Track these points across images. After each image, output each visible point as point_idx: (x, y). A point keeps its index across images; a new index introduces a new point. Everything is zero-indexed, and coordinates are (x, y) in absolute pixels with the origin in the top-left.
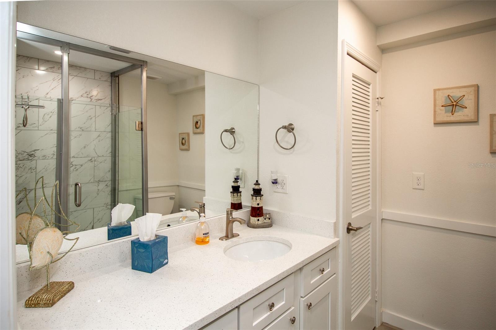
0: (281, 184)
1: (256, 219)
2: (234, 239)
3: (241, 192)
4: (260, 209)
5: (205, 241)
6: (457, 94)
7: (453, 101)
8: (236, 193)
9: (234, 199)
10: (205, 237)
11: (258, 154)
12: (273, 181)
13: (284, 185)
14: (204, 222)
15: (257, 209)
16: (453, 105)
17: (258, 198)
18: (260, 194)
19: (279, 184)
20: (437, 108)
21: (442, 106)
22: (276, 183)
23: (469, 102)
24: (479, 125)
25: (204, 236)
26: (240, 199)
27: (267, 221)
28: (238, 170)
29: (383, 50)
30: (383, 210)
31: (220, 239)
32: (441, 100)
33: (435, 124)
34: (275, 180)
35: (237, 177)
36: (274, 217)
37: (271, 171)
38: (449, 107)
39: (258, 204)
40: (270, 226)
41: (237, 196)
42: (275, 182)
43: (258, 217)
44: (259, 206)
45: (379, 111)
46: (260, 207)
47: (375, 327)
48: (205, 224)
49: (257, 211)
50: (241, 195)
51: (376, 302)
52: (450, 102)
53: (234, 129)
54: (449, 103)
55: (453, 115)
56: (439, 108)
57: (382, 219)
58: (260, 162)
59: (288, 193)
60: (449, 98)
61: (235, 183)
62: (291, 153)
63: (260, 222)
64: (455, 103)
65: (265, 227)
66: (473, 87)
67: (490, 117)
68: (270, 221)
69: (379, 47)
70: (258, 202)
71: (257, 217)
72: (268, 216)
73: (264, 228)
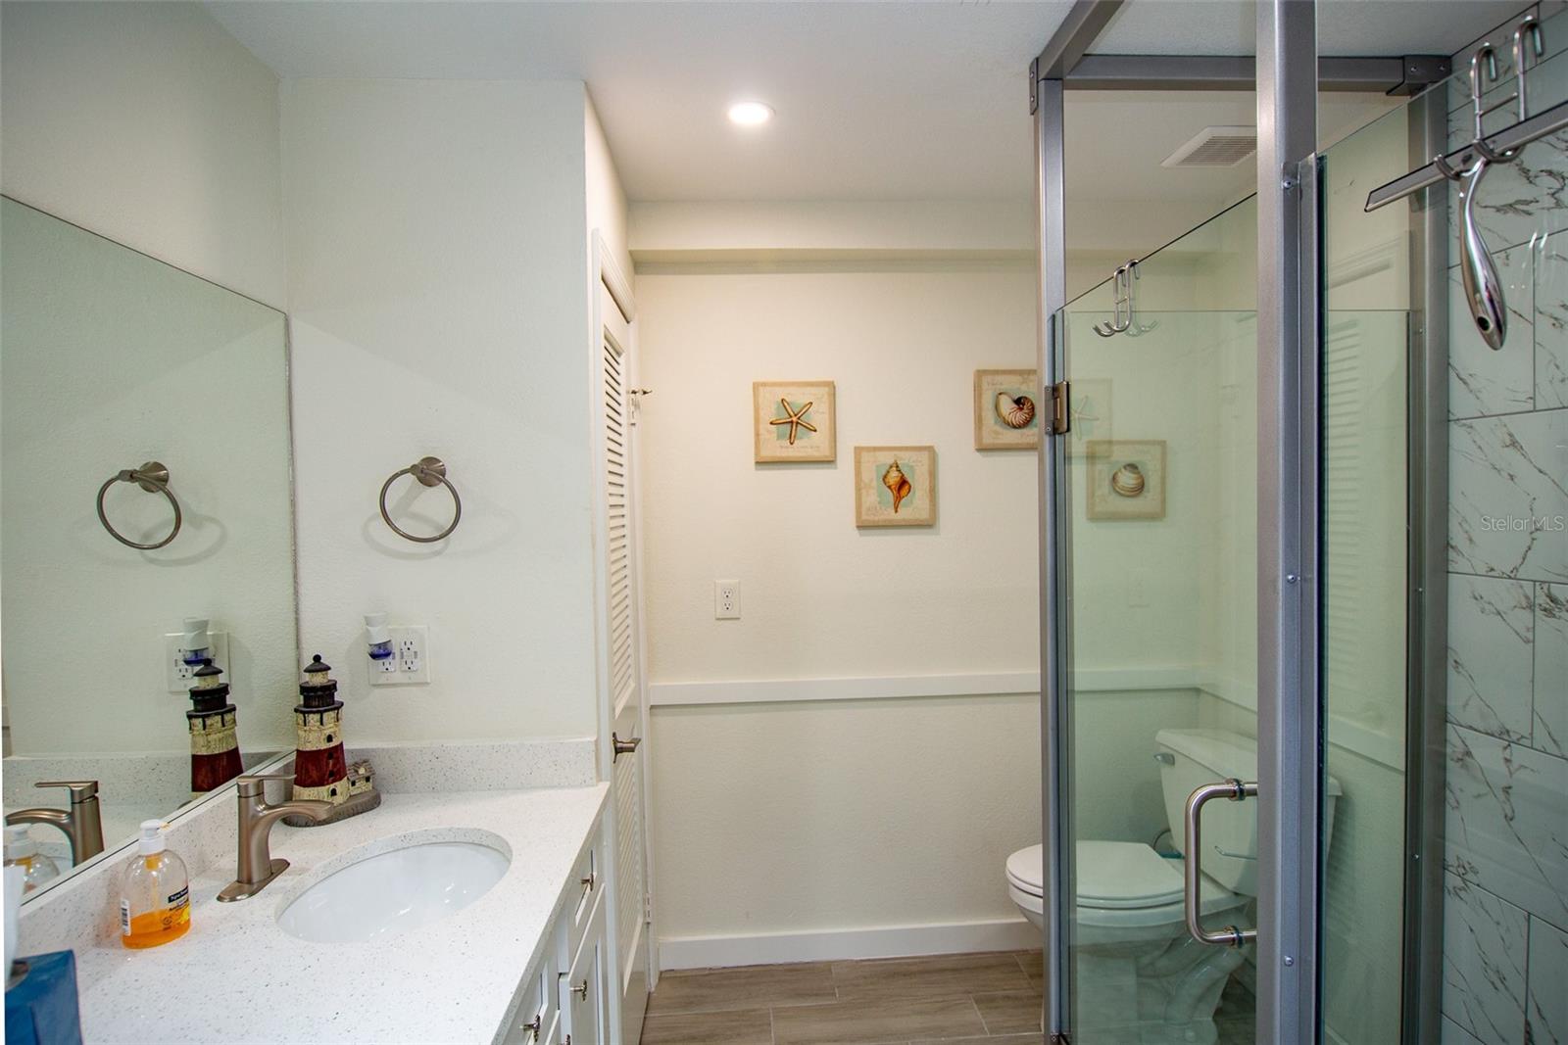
0: (402, 658)
1: (323, 792)
2: (278, 883)
3: (234, 709)
4: (335, 755)
5: (179, 924)
6: (798, 398)
7: (792, 414)
8: (216, 714)
9: (210, 738)
10: (178, 908)
11: (295, 562)
12: (376, 651)
13: (416, 657)
14: (159, 854)
15: (326, 755)
16: (792, 422)
17: (329, 716)
18: (333, 702)
19: (394, 658)
20: (761, 427)
21: (771, 423)
22: (387, 655)
23: (818, 417)
24: (836, 468)
25: (174, 904)
26: (234, 736)
27: (362, 787)
28: (202, 626)
29: (640, 264)
30: (650, 684)
31: (220, 899)
32: (770, 412)
33: (757, 463)
34: (380, 648)
35: (197, 654)
36: (381, 768)
37: (366, 618)
38: (785, 425)
39: (330, 739)
40: (372, 803)
41: (220, 724)
42: (382, 651)
43: (333, 782)
44: (332, 745)
45: (637, 425)
46: (336, 747)
47: (649, 993)
48: (166, 860)
49: (328, 764)
50: (235, 721)
51: (648, 927)
52: (787, 416)
53: (159, 467)
54: (784, 417)
55: (792, 444)
56: (765, 426)
57: (652, 707)
58: (302, 590)
59: (429, 681)
60: (785, 406)
61: (209, 678)
62: (438, 553)
63: (339, 799)
64: (794, 419)
65: (360, 810)
66: (825, 386)
67: (855, 453)
68: (370, 785)
69: (631, 253)
70: (328, 732)
71: (328, 784)
72: (362, 771)
73: (358, 813)
